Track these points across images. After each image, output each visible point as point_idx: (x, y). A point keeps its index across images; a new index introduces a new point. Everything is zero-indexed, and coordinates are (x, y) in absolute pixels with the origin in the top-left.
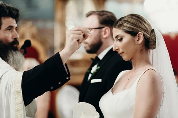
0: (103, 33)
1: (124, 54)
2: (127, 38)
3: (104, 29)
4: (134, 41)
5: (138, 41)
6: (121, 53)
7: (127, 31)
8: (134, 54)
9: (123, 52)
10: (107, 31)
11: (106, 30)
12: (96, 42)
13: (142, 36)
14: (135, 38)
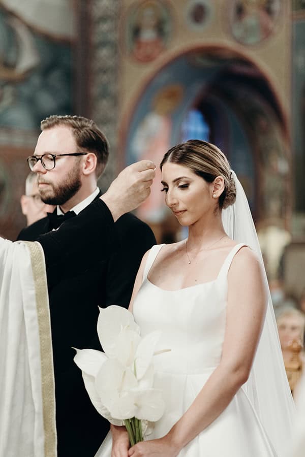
0: (84, 165)
1: (186, 212)
2: (198, 184)
3: (85, 157)
4: (209, 192)
5: (214, 191)
6: (181, 211)
7: (198, 171)
8: (205, 214)
9: (186, 210)
10: (90, 160)
11: (88, 158)
12: (69, 182)
13: (222, 183)
14: (210, 186)
